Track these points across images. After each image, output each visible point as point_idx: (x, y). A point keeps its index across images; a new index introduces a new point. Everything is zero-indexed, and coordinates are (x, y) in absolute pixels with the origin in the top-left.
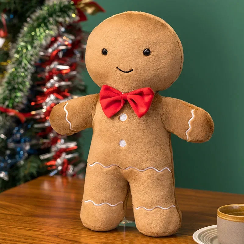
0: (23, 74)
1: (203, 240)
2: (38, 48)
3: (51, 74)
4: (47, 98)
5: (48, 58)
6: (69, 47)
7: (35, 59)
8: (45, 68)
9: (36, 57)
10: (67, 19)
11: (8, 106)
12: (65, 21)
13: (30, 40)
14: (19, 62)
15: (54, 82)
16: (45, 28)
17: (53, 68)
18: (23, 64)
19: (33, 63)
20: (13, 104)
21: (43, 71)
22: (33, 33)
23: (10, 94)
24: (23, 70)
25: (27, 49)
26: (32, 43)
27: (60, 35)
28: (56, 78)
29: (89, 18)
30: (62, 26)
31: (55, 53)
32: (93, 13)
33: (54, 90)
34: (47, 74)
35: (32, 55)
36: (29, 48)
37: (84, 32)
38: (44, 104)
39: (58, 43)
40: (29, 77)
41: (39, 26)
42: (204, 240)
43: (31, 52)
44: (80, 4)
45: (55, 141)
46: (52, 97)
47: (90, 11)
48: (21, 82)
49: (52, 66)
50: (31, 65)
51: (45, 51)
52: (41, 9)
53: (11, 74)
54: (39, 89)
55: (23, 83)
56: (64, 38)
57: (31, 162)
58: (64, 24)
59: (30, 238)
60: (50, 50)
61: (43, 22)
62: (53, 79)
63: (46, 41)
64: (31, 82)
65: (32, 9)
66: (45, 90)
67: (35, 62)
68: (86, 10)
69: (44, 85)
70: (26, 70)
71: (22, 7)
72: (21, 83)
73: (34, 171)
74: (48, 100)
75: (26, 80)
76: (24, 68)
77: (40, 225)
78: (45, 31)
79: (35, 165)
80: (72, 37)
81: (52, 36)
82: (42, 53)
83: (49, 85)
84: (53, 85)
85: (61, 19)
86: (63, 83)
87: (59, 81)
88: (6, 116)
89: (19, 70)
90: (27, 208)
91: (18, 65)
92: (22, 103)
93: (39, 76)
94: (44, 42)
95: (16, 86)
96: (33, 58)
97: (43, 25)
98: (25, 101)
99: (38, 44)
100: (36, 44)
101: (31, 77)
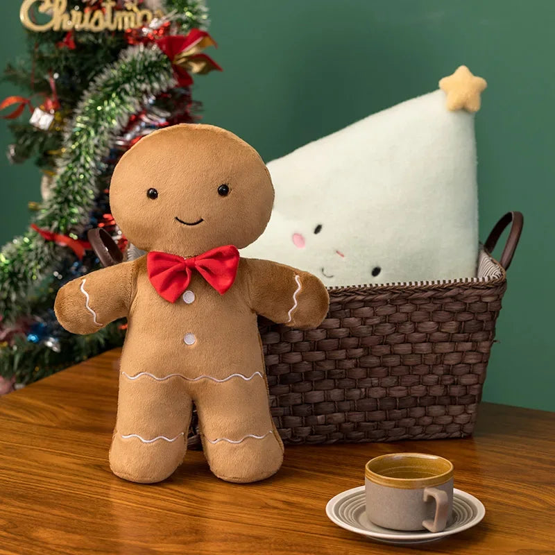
0: (81, 177)
2: (106, 135)
7: (103, 152)
9: (103, 148)
10: (156, 85)
11: (58, 230)
12: (152, 88)
13: (93, 120)
14: (75, 157)
16: (118, 101)
18: (82, 160)
19: (98, 158)
20: (65, 225)
22: (99, 108)
23: (61, 210)
24: (81, 170)
25: (89, 134)
26: (96, 126)
27: (145, 110)
29: (195, 79)
30: (149, 96)
32: (202, 73)
35: (96, 146)
36: (93, 133)
39: (143, 124)
40: (93, 182)
41: (108, 97)
43: (95, 141)
44: (179, 59)
47: (196, 68)
48: (79, 190)
50: (95, 161)
52: (113, 67)
53: (62, 176)
55: (82, 192)
60: (128, 137)
61: (115, 90)
63: (119, 121)
64: (97, 191)
65: (98, 68)
67: (103, 157)
68: (190, 69)
70: (87, 171)
71: (81, 64)
72: (78, 193)
75: (87, 187)
76: (83, 166)
78: (118, 106)
81: (129, 114)
85: (144, 86)
88: (55, 246)
89: (75, 170)
91: (73, 162)
94: (116, 125)
95: (71, 197)
96: (98, 151)
97: (114, 96)
99: (105, 127)
100: (102, 128)
101: (96, 182)
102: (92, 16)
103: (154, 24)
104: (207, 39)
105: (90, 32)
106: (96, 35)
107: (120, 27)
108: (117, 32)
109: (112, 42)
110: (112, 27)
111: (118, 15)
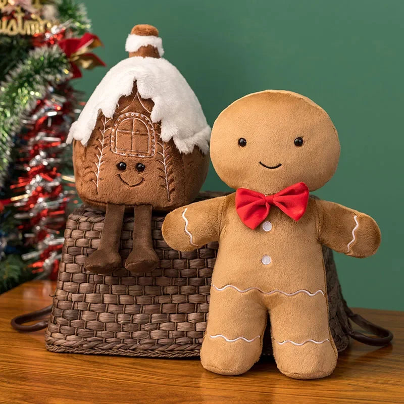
2: (20, 115)
3: (36, 148)
4: (31, 180)
5: (32, 128)
6: (60, 113)
7: (17, 129)
8: (29, 141)
9: (17, 126)
10: (59, 76)
12: (56, 78)
13: (10, 104)
15: (41, 159)
16: (29, 88)
17: (39, 141)
19: (13, 134)
21: (25, 143)
22: (14, 95)
25: (6, 116)
26: (12, 108)
27: (48, 97)
28: (42, 154)
29: (84, 73)
30: (51, 85)
31: (41, 121)
32: (89, 68)
33: (40, 169)
34: (30, 148)
35: (12, 124)
36: (8, 114)
37: (76, 91)
38: (27, 187)
39: (46, 107)
40: (8, 153)
41: (21, 86)
43: (11, 120)
44: (74, 57)
45: (42, 236)
46: (38, 178)
47: (86, 64)
49: (38, 138)
50: (11, 137)
51: (29, 118)
52: (24, 64)
54: (20, 167)
56: (53, 101)
57: (10, 263)
58: (53, 83)
60: (35, 117)
61: (27, 80)
62: (39, 154)
63: (30, 105)
64: (10, 159)
65: (12, 64)
66: (28, 169)
67: (16, 133)
68: (81, 64)
69: (27, 162)
70: (4, 144)
73: (15, 276)
74: (33, 182)
75: (3, 156)
78: (29, 93)
79: (16, 267)
80: (63, 100)
81: (38, 99)
82: (25, 122)
83: (33, 163)
84: (39, 162)
85: (50, 77)
86: (52, 160)
87: (49, 156)
93: (20, 152)
94: (28, 107)
96: (13, 128)
97: (26, 84)
99: (20, 109)
100: (18, 110)
101: (11, 152)
102: (8, 24)
103: (55, 30)
104: (96, 41)
105: (7, 36)
106: (12, 37)
107: (29, 33)
108: (27, 37)
109: (24, 44)
110: (23, 32)
111: (27, 23)
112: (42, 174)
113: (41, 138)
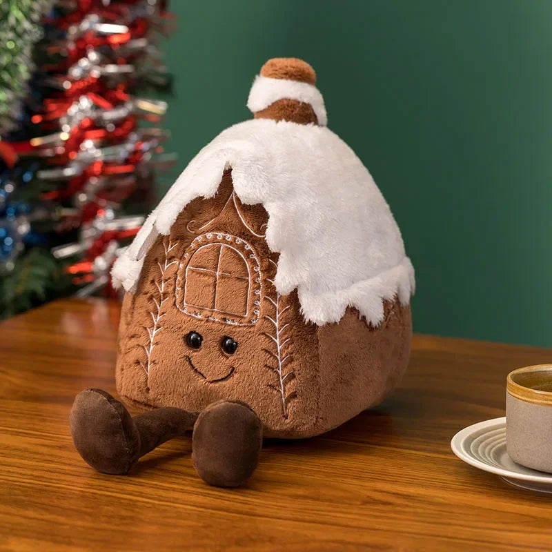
0: (10, 45)
1: (477, 452)
3: (81, 46)
4: (70, 105)
5: (73, 7)
7: (43, 7)
8: (67, 30)
14: (1, 15)
15: (89, 65)
17: (88, 31)
18: (12, 20)
19: (35, 17)
21: (62, 37)
24: (11, 35)
28: (93, 56)
33: (88, 86)
34: (71, 46)
38: (63, 120)
40: (27, 51)
42: (479, 453)
45: (90, 213)
46: (85, 102)
48: (7, 65)
49: (85, 25)
50: (32, 22)
54: (52, 82)
55: (11, 68)
57: (33, 264)
59: (16, 453)
62: (87, 57)
64: (33, 66)
66: (67, 85)
67: (43, 16)
69: (64, 72)
70: (19, 36)
72: (6, 69)
73: (39, 287)
74: (73, 110)
75: (19, 59)
76: (13, 29)
77: (44, 420)
79: (40, 271)
83: (76, 72)
84: (87, 71)
86: (112, 69)
87: (102, 63)
89: (1, 34)
90: (15, 379)
92: (9, 117)
93: (52, 50)
96: (36, 6)
98: (17, 113)
112: (92, 95)
113: (91, 26)
